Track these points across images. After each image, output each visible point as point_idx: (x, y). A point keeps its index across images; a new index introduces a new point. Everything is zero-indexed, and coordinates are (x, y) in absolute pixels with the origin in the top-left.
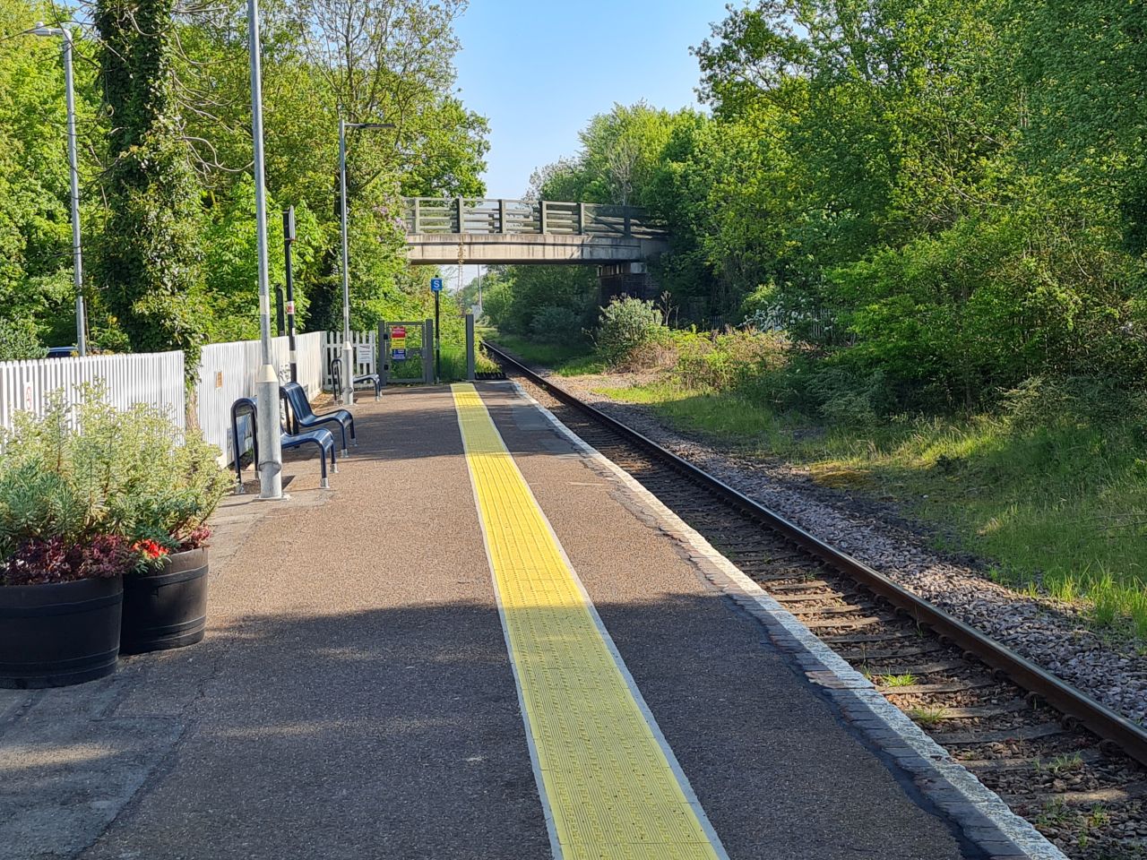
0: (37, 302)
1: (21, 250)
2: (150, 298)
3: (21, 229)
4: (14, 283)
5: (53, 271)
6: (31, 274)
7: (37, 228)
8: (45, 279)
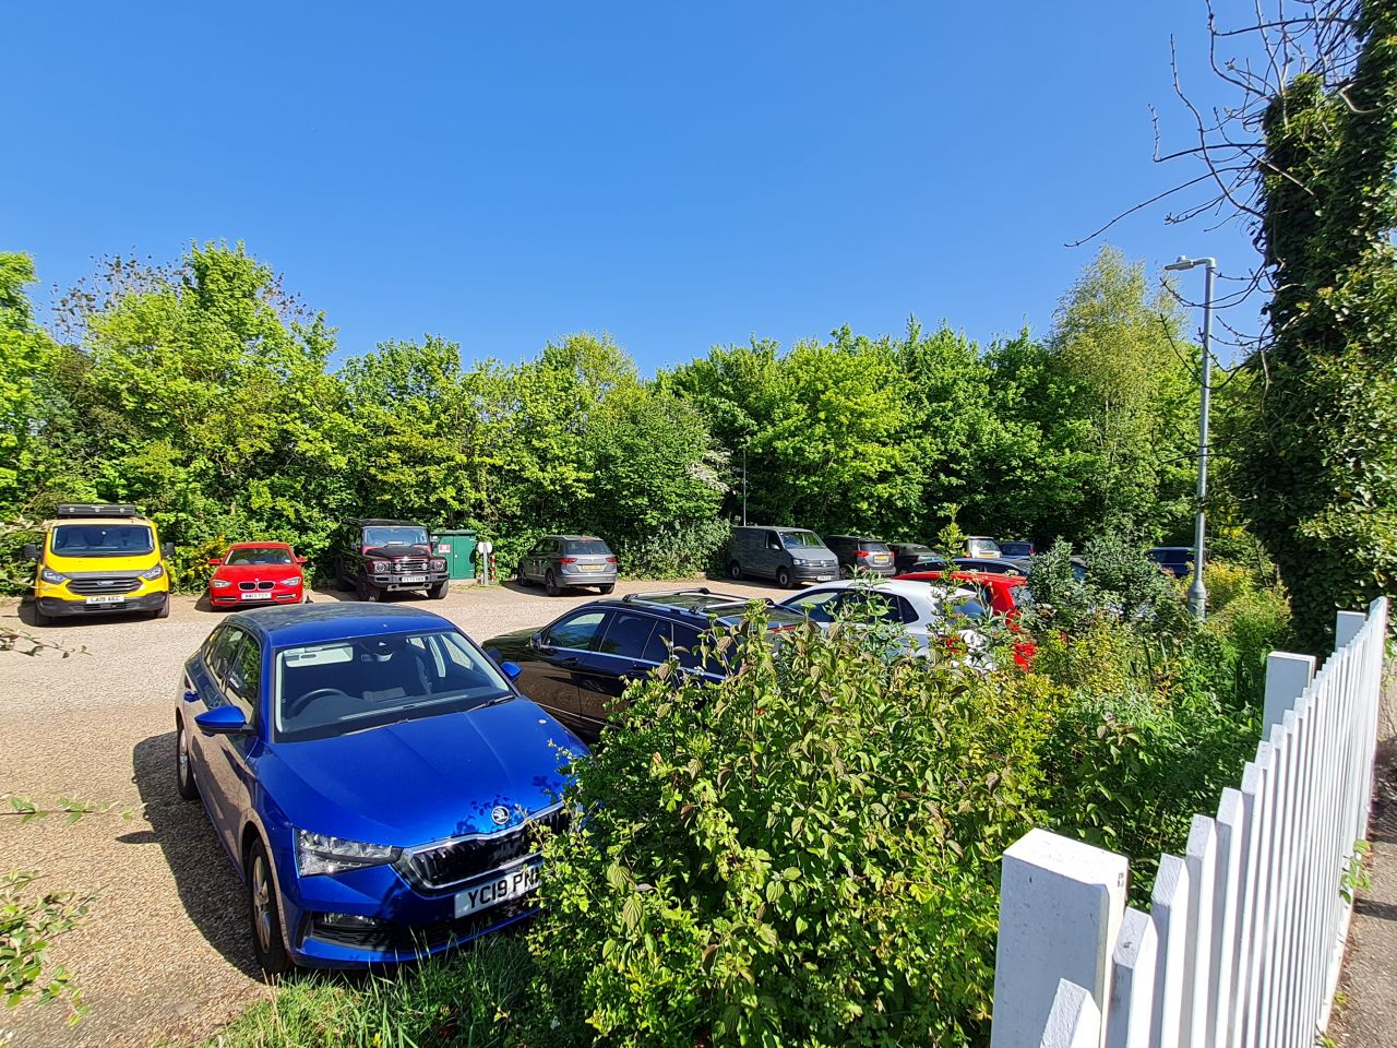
0: (1165, 517)
1: (1156, 486)
2: (1331, 516)
3: (1157, 473)
4: (1149, 505)
5: (1176, 497)
6: (1162, 500)
7: (1168, 472)
8: (1171, 503)
